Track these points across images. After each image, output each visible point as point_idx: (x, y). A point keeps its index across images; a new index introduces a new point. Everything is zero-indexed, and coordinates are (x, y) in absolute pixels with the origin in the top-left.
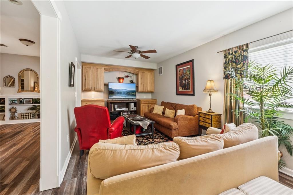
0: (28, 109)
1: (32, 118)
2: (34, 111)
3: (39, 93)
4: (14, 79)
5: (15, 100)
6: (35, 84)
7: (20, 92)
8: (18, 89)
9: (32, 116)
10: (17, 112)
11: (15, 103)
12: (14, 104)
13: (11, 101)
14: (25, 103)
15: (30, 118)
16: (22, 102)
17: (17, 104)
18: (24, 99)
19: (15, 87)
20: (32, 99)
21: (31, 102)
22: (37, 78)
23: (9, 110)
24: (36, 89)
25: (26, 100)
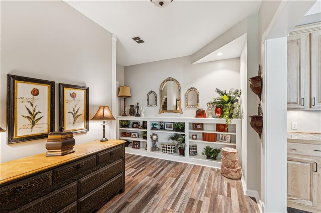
0: (169, 139)
1: (173, 152)
2: (176, 142)
3: (181, 113)
4: (156, 94)
5: (156, 124)
6: (178, 102)
7: (161, 113)
8: (159, 109)
9: (173, 150)
10: (158, 141)
11: (156, 128)
12: (154, 130)
13: (152, 125)
14: (166, 129)
15: (170, 152)
16: (163, 127)
17: (158, 130)
18: (165, 122)
19: (156, 106)
20: (173, 124)
21: (171, 128)
22: (179, 90)
23: (150, 137)
24: (178, 109)
25: (167, 124)
